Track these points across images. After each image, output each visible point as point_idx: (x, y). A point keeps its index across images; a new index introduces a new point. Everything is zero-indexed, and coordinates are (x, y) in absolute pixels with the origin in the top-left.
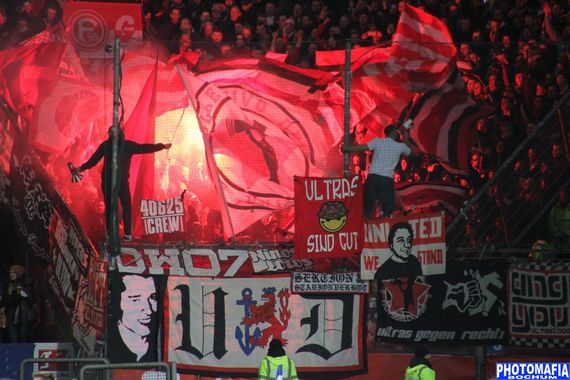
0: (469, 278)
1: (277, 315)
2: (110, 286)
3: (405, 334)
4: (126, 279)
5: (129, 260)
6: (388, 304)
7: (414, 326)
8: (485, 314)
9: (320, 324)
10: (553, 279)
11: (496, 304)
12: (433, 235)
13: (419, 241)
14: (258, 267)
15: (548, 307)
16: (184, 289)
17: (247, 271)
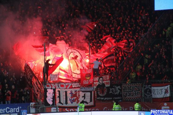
0: (114, 87)
1: (77, 96)
2: (44, 91)
3: (102, 99)
4: (47, 90)
5: (48, 86)
6: (99, 93)
7: (104, 97)
8: (118, 94)
9: (86, 97)
10: (130, 87)
11: (120, 92)
12: (107, 79)
13: (104, 80)
14: (73, 87)
15: (130, 92)
16: (59, 91)
17: (71, 87)
